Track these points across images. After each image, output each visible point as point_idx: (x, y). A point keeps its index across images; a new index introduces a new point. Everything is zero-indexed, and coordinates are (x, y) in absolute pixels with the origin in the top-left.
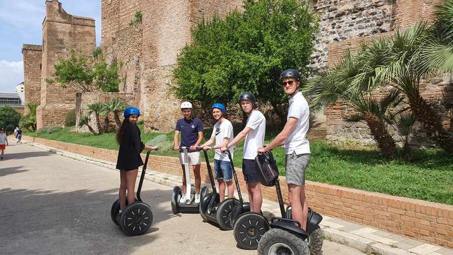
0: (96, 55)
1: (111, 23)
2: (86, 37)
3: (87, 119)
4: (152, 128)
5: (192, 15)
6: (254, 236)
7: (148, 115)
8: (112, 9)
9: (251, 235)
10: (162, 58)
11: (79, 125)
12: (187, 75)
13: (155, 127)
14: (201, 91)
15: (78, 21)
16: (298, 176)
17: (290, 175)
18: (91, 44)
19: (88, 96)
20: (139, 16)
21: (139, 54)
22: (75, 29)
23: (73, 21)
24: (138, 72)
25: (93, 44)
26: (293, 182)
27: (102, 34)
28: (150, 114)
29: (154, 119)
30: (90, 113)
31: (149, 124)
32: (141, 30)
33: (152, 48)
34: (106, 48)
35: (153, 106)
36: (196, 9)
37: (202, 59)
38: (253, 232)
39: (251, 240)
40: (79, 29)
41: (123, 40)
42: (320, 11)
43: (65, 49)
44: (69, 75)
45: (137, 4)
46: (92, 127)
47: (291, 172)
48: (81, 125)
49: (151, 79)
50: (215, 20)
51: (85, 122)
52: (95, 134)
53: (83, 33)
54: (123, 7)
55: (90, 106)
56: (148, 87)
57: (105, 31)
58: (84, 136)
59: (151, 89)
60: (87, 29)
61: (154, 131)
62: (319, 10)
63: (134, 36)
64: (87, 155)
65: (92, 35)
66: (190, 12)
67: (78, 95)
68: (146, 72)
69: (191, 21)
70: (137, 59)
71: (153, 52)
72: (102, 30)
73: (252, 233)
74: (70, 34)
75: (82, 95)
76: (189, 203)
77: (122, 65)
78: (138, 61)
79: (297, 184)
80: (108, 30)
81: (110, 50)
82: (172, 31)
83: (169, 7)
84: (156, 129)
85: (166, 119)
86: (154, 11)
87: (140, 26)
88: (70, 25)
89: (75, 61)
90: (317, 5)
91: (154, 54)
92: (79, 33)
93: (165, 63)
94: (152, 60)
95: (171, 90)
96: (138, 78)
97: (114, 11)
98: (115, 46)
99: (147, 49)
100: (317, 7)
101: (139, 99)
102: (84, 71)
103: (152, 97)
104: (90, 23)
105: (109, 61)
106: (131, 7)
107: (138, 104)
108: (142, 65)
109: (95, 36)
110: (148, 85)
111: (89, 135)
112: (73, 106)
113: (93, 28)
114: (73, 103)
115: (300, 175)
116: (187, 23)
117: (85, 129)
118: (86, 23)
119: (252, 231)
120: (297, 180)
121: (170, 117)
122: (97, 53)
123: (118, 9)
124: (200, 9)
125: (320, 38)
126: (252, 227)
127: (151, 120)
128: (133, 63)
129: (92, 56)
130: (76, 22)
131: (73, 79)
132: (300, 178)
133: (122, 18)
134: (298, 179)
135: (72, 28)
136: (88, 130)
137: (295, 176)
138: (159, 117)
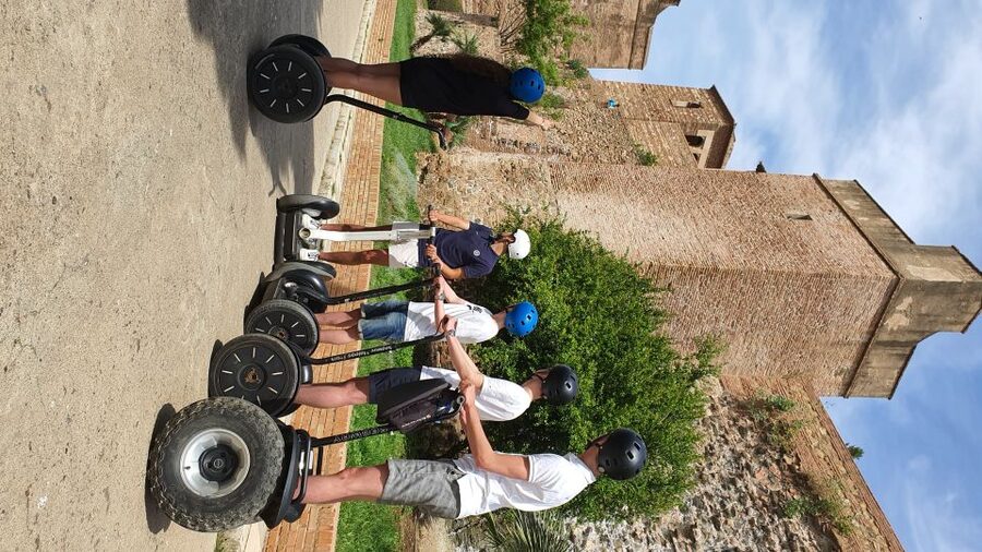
0: (572, 65)
1: (634, 104)
2: (608, 50)
3: (446, 33)
4: (425, 170)
5: (662, 268)
6: (243, 381)
7: (454, 164)
8: (661, 106)
9: (246, 376)
10: (575, 202)
11: (434, 16)
12: (547, 250)
13: (428, 177)
14: (514, 278)
15: (641, 36)
16: (407, 487)
17: (410, 468)
18: (595, 58)
19: (492, 42)
20: (647, 160)
21: (575, 154)
22: (626, 27)
23: (643, 24)
24: (538, 150)
25: (595, 63)
26: (392, 476)
27: (612, 83)
28: (456, 168)
29: (446, 175)
30: (459, 43)
31: (434, 164)
32: (623, 162)
33: (593, 183)
34: (588, 88)
35: (472, 175)
36: (674, 277)
37: (581, 282)
38: (252, 381)
39: (235, 375)
40: (626, 36)
41: (604, 123)
42: (668, 545)
43: (586, 4)
44: (537, 5)
45: (671, 159)
46: (427, 44)
47: (416, 470)
48: (435, 21)
49: (529, 176)
50: (657, 314)
51: (440, 29)
52: (412, 49)
53: (617, 44)
54: (665, 128)
55: (472, 42)
56: (513, 167)
57: (618, 88)
58: (409, 25)
59: (509, 174)
60: (626, 51)
61: (420, 173)
62: (671, 541)
63: (612, 146)
64: (374, 25)
65: (613, 61)
66: (669, 264)
67: (494, 21)
68: (543, 165)
69: (651, 265)
70: (565, 150)
71: (585, 184)
72: (619, 83)
73: (250, 377)
74: (617, 17)
75: (494, 29)
76: (301, 234)
77: (555, 117)
78: (561, 152)
79: (389, 486)
80: (620, 96)
81: (584, 96)
82: (630, 224)
83: (678, 222)
84: (422, 178)
85: (446, 200)
86: (669, 191)
87: (631, 162)
88: (635, 19)
89: (566, 22)
90: (681, 538)
91: (582, 185)
92: (618, 36)
93: (564, 206)
94: (568, 179)
95: (516, 214)
96: (527, 148)
97: (657, 111)
98: (592, 107)
99: (592, 172)
100: (677, 537)
101: (483, 149)
102: (545, 39)
103: (493, 174)
104: (637, 59)
105: (560, 92)
106: (666, 146)
107: (473, 144)
108: (554, 158)
109: (610, 67)
110: (518, 168)
111: (410, 35)
112: (470, 10)
113: (626, 64)
114: (474, 9)
115: (409, 491)
116: (647, 257)
117: (422, 28)
118: (638, 51)
119: (254, 377)
120: (397, 485)
121: (450, 210)
122: (577, 69)
123: (661, 119)
124: (674, 285)
125: (612, 544)
126: (266, 376)
127: (443, 168)
128: (557, 141)
129: (571, 58)
130: (641, 31)
131: (530, 14)
132: (402, 491)
133: (643, 125)
134: (400, 488)
135: (628, 23)
136: (420, 34)
137: (407, 481)
138: (450, 186)
